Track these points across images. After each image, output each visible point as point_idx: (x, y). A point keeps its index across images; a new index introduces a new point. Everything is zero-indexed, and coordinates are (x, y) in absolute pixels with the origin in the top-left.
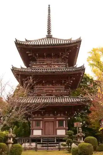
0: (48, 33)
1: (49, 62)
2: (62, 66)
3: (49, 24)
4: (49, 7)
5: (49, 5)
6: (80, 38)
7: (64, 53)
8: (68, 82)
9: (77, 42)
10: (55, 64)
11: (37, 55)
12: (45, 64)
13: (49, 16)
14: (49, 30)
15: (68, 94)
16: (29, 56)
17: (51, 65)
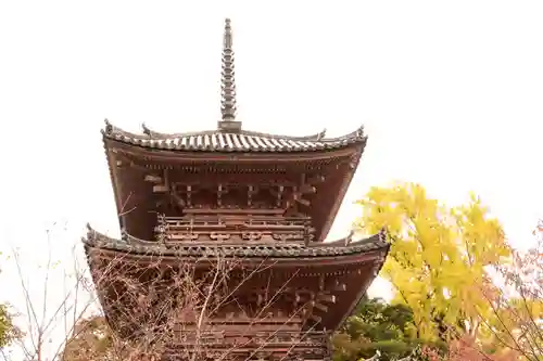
0: (224, 117)
1: (234, 221)
2: (291, 236)
3: (226, 83)
4: (228, 28)
5: (228, 21)
6: (361, 131)
7: (295, 188)
8: (315, 300)
9: (349, 146)
10: (261, 230)
11: (189, 189)
12: (220, 225)
13: (228, 57)
14: (228, 103)
15: (319, 351)
16: (157, 193)
17: (244, 233)
